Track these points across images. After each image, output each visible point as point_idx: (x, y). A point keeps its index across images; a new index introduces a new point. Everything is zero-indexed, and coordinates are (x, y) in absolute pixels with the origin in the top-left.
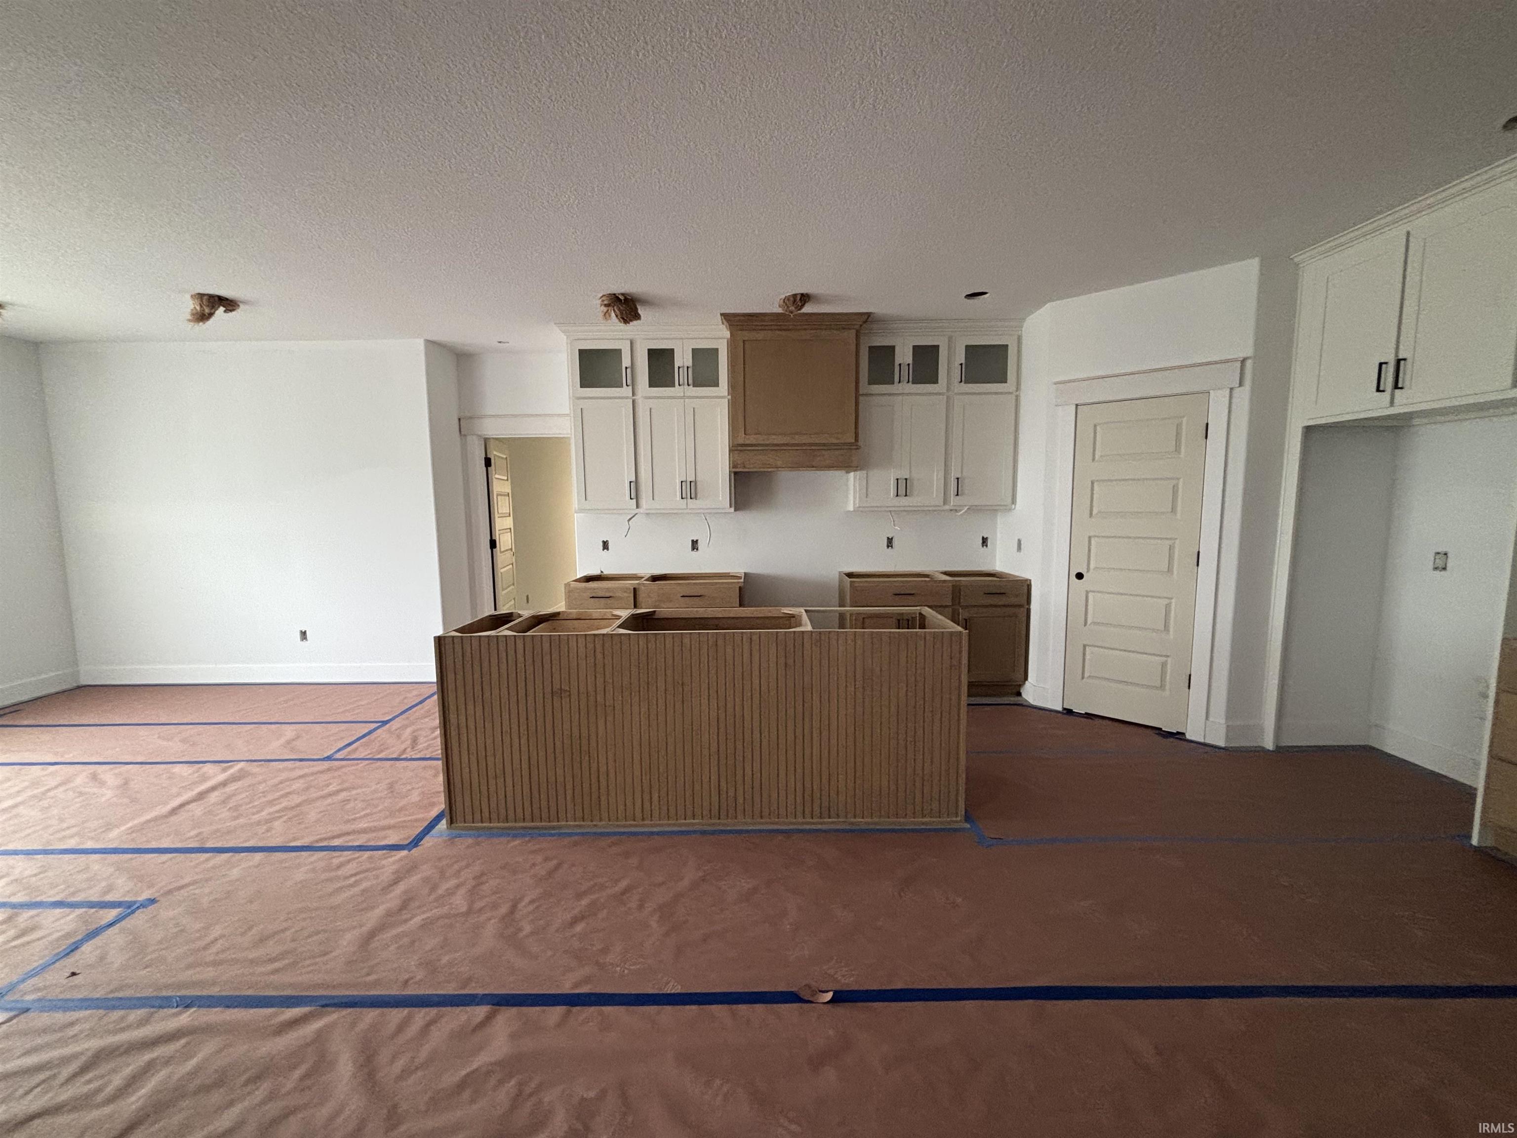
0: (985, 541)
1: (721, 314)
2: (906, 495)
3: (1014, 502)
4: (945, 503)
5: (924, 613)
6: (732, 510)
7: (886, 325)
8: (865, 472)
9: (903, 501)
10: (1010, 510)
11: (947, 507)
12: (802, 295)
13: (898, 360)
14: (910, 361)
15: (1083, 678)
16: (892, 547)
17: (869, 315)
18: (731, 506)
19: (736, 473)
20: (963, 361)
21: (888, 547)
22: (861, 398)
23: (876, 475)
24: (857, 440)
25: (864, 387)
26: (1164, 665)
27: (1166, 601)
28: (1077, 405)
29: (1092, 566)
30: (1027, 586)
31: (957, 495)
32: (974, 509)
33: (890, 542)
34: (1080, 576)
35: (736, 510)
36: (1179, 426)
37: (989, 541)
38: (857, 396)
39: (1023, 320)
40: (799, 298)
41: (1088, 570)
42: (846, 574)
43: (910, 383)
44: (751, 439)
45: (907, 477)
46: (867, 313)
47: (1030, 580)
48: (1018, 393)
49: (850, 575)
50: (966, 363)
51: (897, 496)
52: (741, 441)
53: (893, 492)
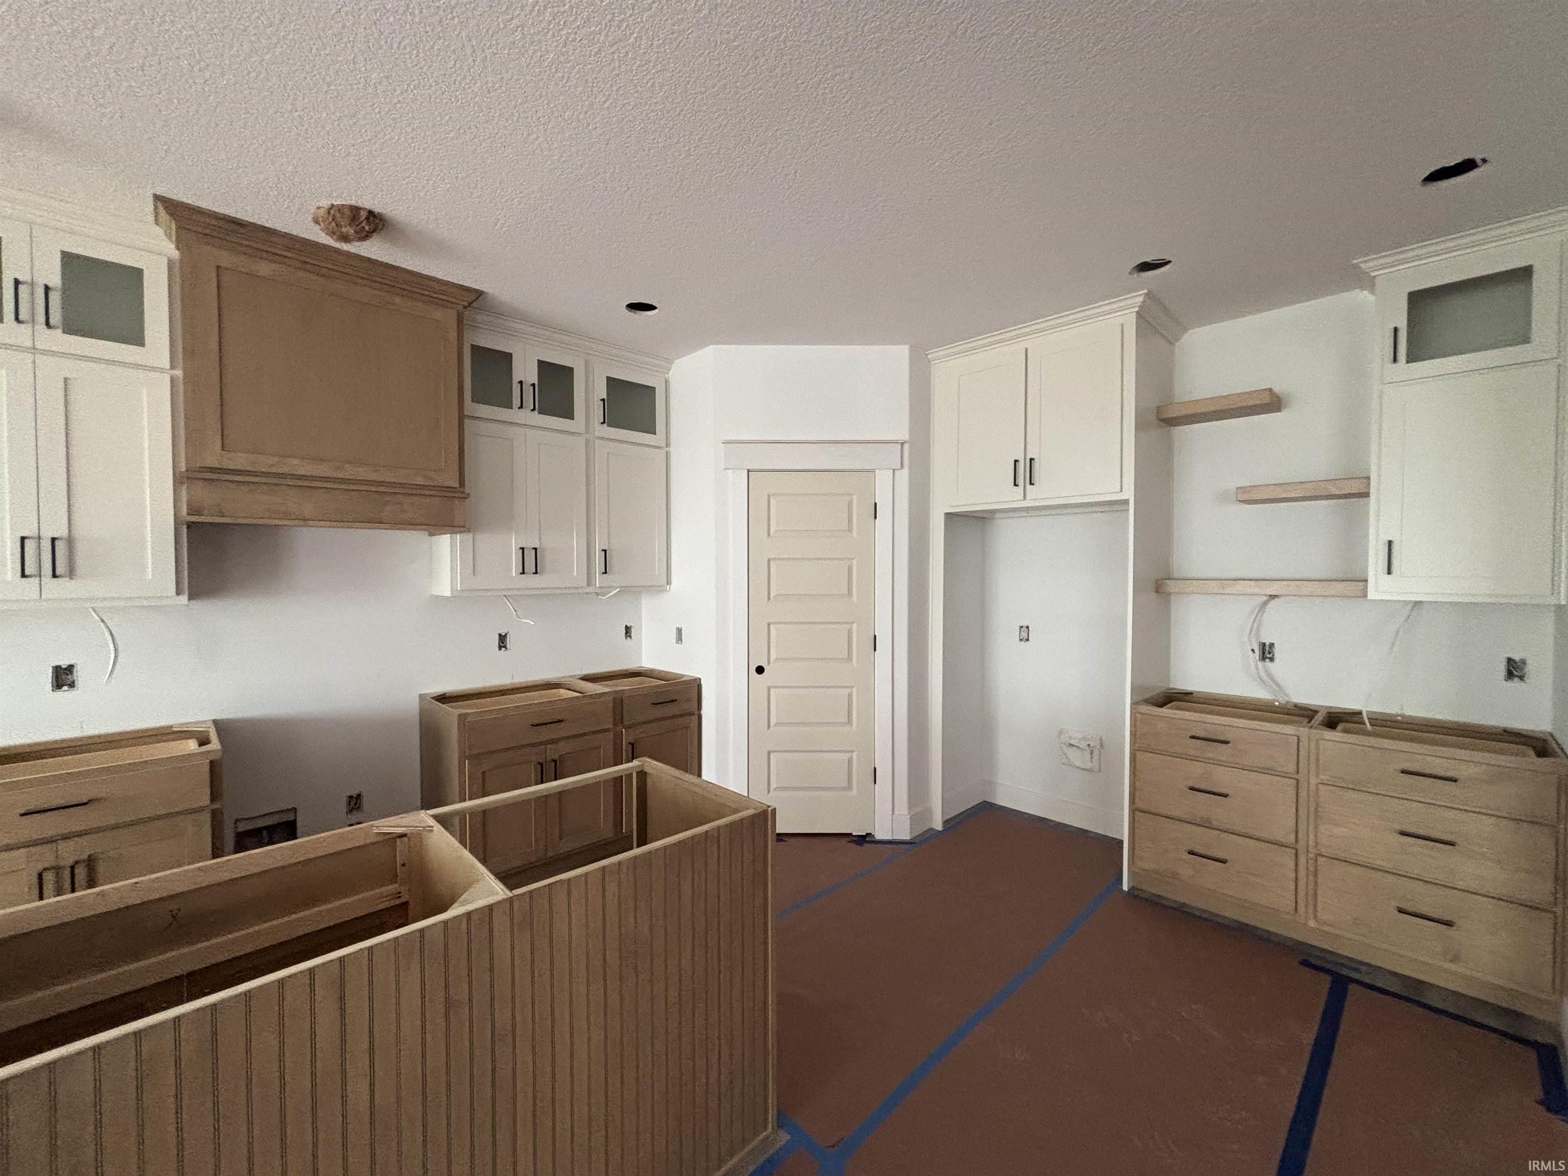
0: (628, 630)
1: (157, 198)
2: (536, 573)
3: (669, 582)
4: (589, 584)
5: (647, 769)
6: (184, 599)
7: (501, 321)
8: (471, 535)
9: (532, 581)
10: (665, 590)
11: (591, 590)
12: (371, 213)
13: (517, 376)
14: (535, 380)
15: (769, 791)
16: (505, 647)
17: (479, 294)
18: (178, 593)
19: (190, 526)
20: (605, 397)
21: (500, 647)
22: (467, 422)
23: (488, 542)
24: (462, 483)
25: (470, 407)
26: (850, 761)
27: (848, 691)
28: (749, 471)
29: (773, 656)
30: (695, 686)
31: (606, 572)
32: (625, 590)
33: (502, 641)
34: (760, 670)
35: (191, 597)
36: (850, 504)
37: (633, 630)
38: (461, 417)
39: (671, 362)
40: (363, 214)
41: (769, 663)
42: (433, 698)
43: (536, 412)
44: (240, 461)
45: (537, 546)
46: (476, 291)
47: (700, 679)
48: (667, 449)
49: (443, 698)
50: (608, 399)
51: (523, 573)
52: (212, 462)
53: (515, 569)
